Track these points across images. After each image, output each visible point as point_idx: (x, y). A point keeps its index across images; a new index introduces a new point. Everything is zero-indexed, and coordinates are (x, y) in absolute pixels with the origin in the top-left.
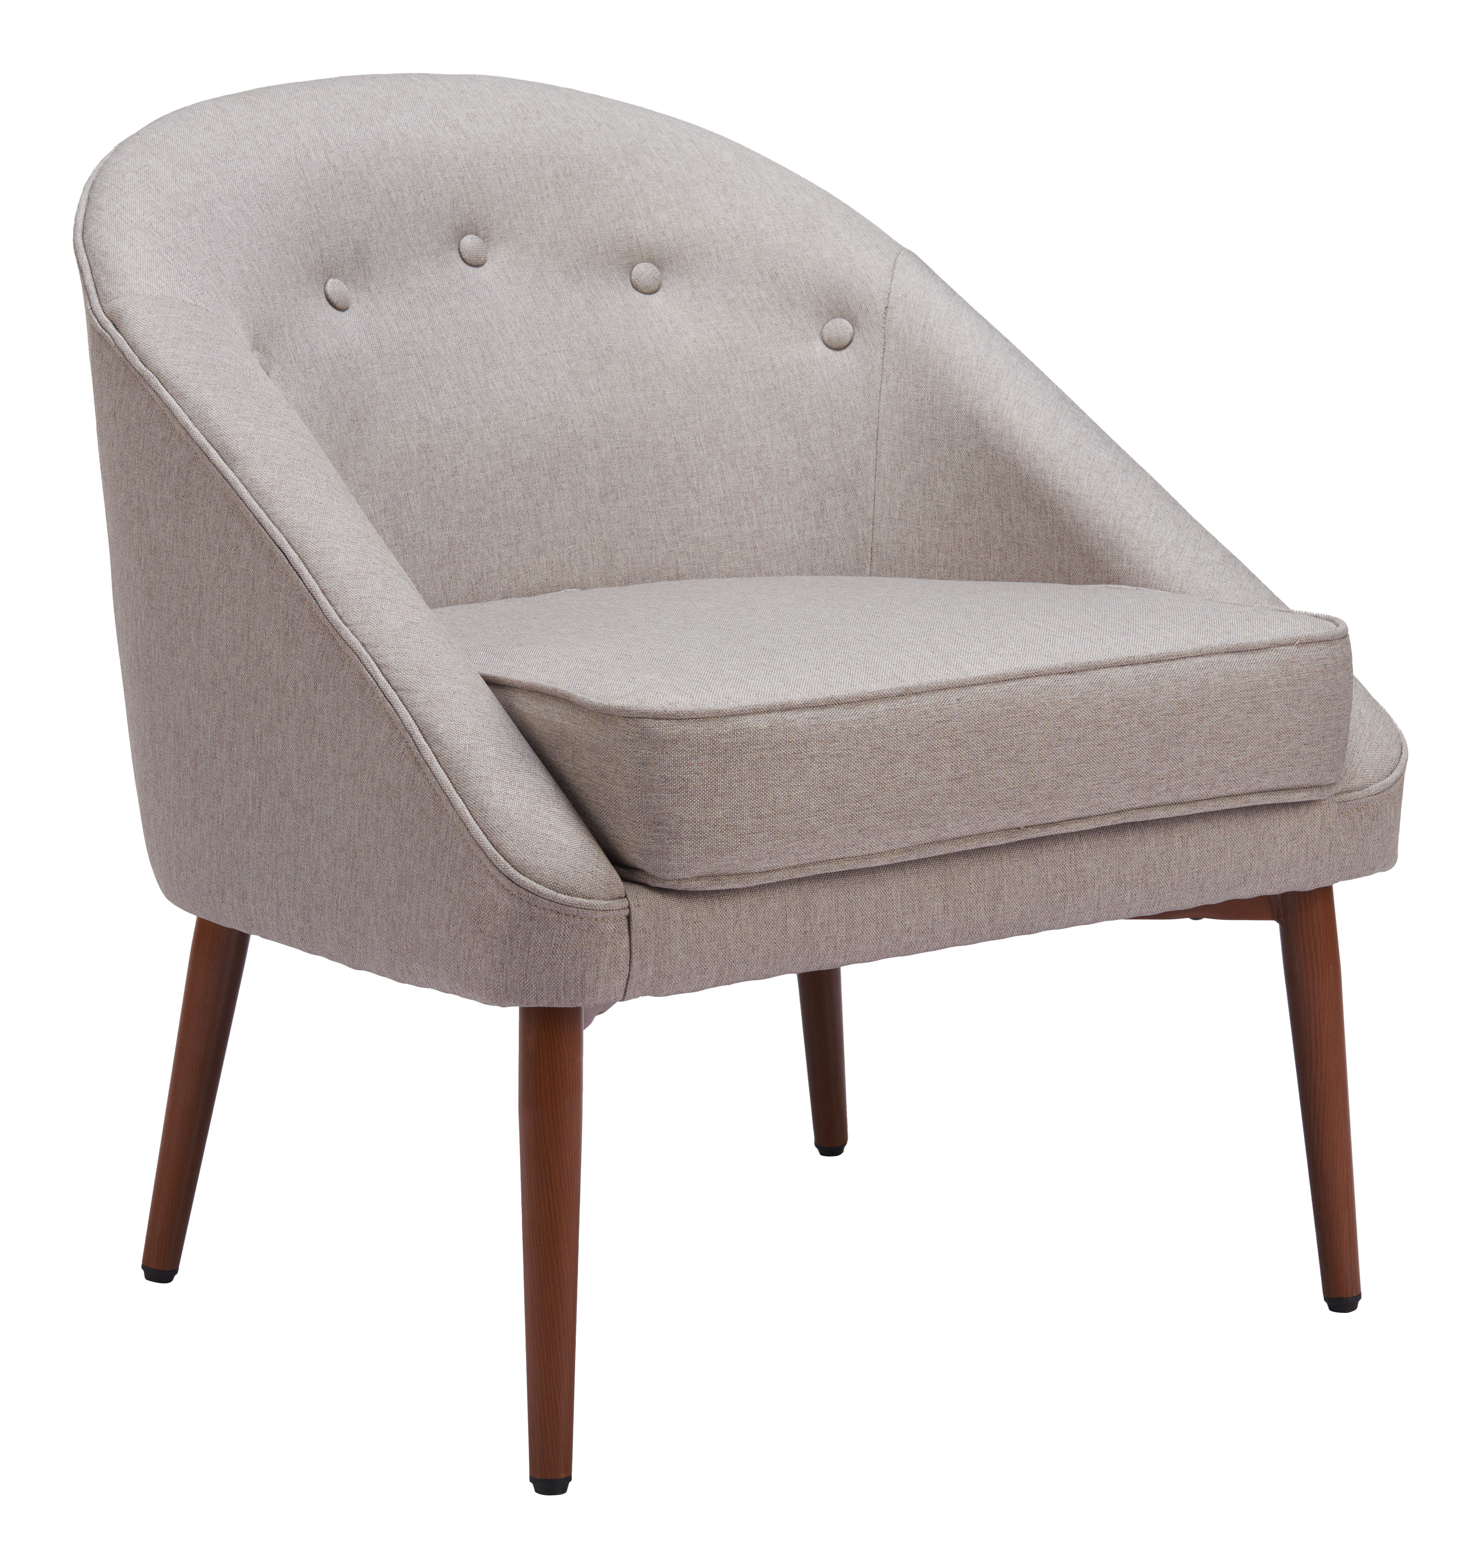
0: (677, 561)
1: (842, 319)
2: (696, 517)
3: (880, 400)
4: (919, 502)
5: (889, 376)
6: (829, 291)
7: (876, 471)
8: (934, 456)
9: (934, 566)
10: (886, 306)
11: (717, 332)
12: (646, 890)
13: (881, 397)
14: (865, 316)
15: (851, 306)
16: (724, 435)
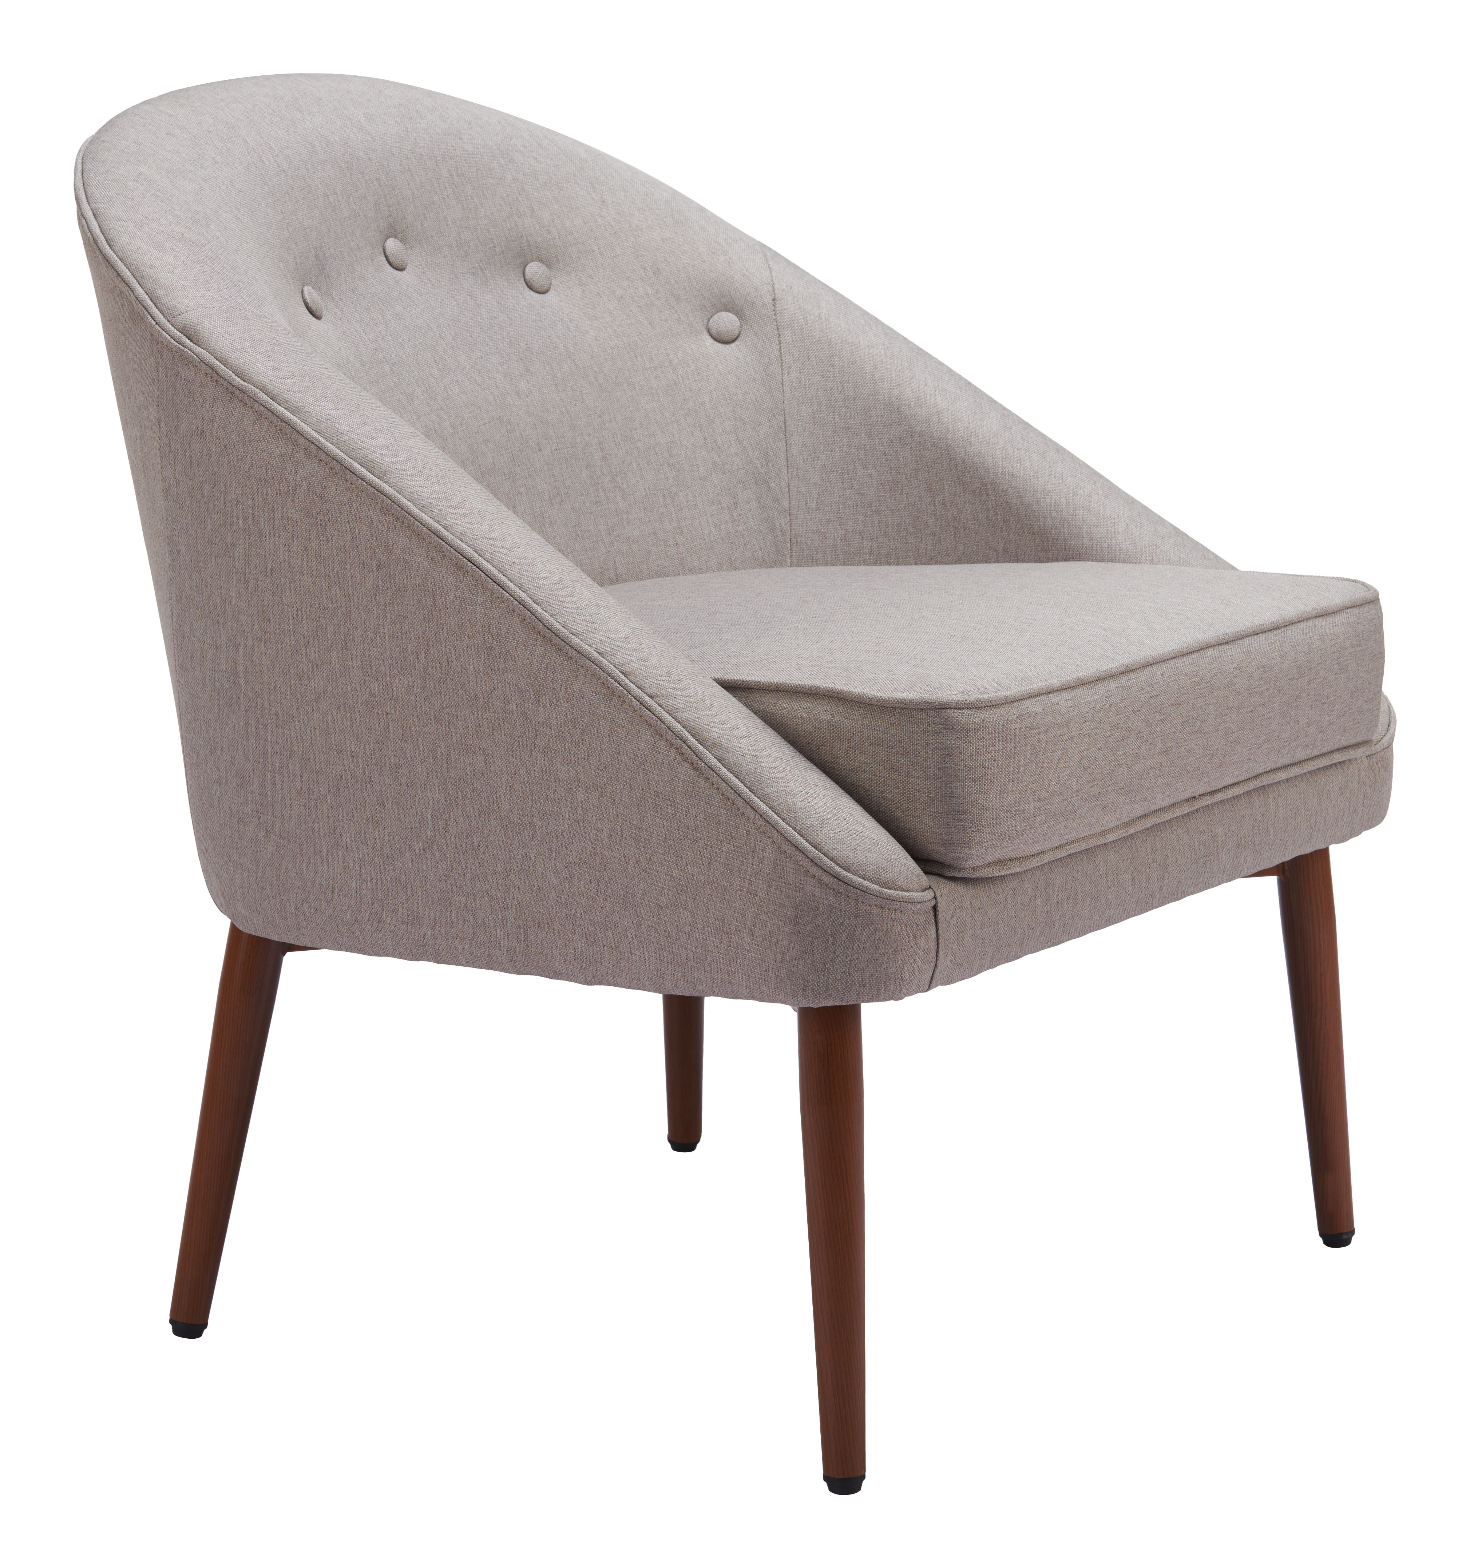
0: (615, 562)
1: (727, 313)
2: (625, 516)
3: (783, 392)
4: (838, 490)
5: (790, 367)
6: (711, 285)
7: (787, 463)
8: (851, 445)
9: (858, 553)
10: (773, 298)
11: (614, 330)
12: (943, 880)
13: (784, 388)
14: (751, 309)
15: (736, 299)
16: (636, 433)
